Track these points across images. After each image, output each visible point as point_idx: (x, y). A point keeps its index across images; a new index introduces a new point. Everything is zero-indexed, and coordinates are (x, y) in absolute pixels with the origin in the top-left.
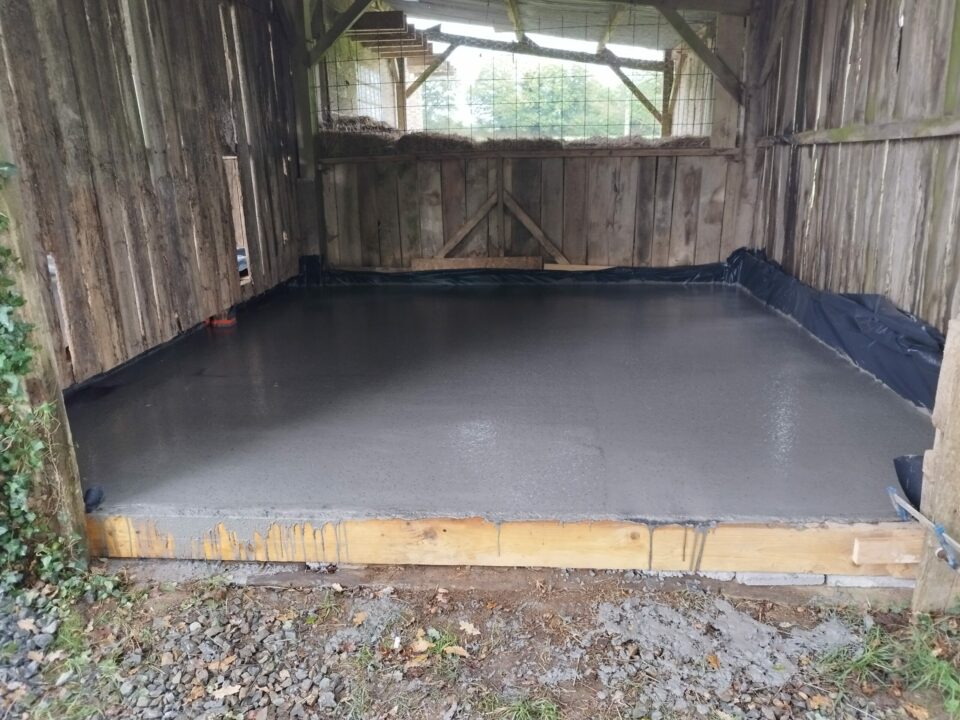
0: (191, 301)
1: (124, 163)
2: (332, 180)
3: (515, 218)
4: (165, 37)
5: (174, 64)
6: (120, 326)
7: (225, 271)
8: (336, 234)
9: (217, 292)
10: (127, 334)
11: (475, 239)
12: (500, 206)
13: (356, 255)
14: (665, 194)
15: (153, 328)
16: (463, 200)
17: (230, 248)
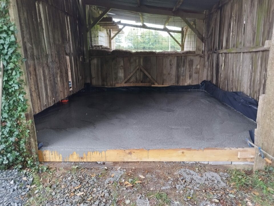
0: (58, 95)
1: (42, 58)
2: (93, 62)
3: (143, 72)
4: (52, 25)
5: (54, 32)
6: (40, 101)
7: (66, 87)
8: (94, 77)
9: (64, 92)
10: (42, 104)
11: (133, 78)
12: (140, 69)
13: (100, 83)
14: (184, 66)
15: (48, 102)
16: (129, 68)
17: (67, 81)
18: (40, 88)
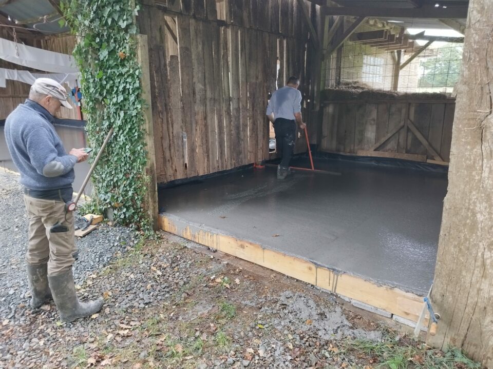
0: (242, 156)
1: (220, 102)
2: (327, 111)
3: (413, 134)
4: (247, 56)
5: (249, 65)
6: (208, 160)
7: (262, 146)
8: (326, 135)
9: (256, 154)
10: (211, 164)
11: (391, 143)
12: (406, 127)
13: (334, 145)
15: (223, 164)
16: (387, 123)
17: (266, 136)
18: (210, 143)
